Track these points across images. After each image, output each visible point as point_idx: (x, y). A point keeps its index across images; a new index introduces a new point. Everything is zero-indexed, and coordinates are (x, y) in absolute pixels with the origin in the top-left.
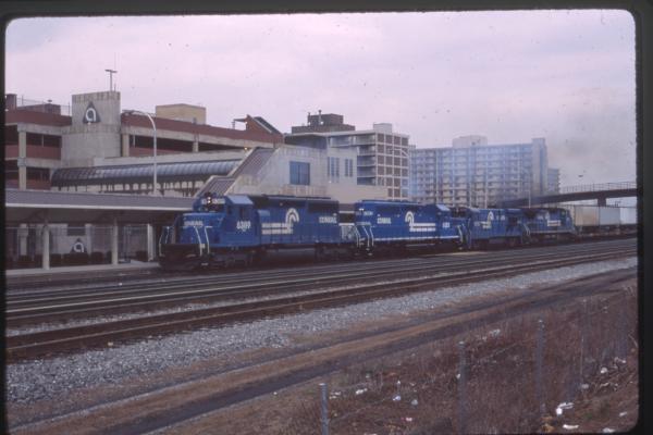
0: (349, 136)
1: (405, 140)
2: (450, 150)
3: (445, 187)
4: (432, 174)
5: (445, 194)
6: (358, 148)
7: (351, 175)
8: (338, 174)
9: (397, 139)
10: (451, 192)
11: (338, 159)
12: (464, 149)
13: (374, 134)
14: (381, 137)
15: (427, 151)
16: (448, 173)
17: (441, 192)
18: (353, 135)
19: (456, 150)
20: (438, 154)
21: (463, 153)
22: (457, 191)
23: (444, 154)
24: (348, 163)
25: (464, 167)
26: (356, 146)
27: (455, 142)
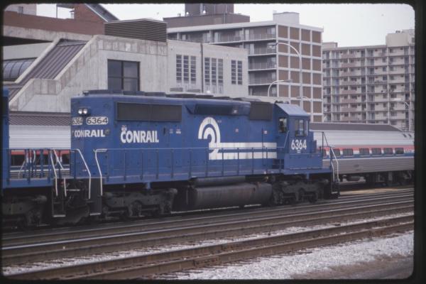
0: (240, 29)
1: (317, 35)
2: (383, 49)
3: (377, 99)
4: (359, 82)
5: (377, 108)
6: (252, 46)
7: (240, 83)
8: (221, 82)
9: (306, 33)
10: (385, 104)
11: (221, 60)
12: (401, 48)
13: (274, 26)
14: (283, 30)
15: (352, 50)
16: (381, 79)
17: (372, 105)
18: (246, 28)
19: (391, 49)
20: (367, 55)
21: (401, 53)
22: (393, 104)
23: (376, 54)
24: (236, 66)
25: (402, 71)
26: (249, 43)
27: (388, 37)
